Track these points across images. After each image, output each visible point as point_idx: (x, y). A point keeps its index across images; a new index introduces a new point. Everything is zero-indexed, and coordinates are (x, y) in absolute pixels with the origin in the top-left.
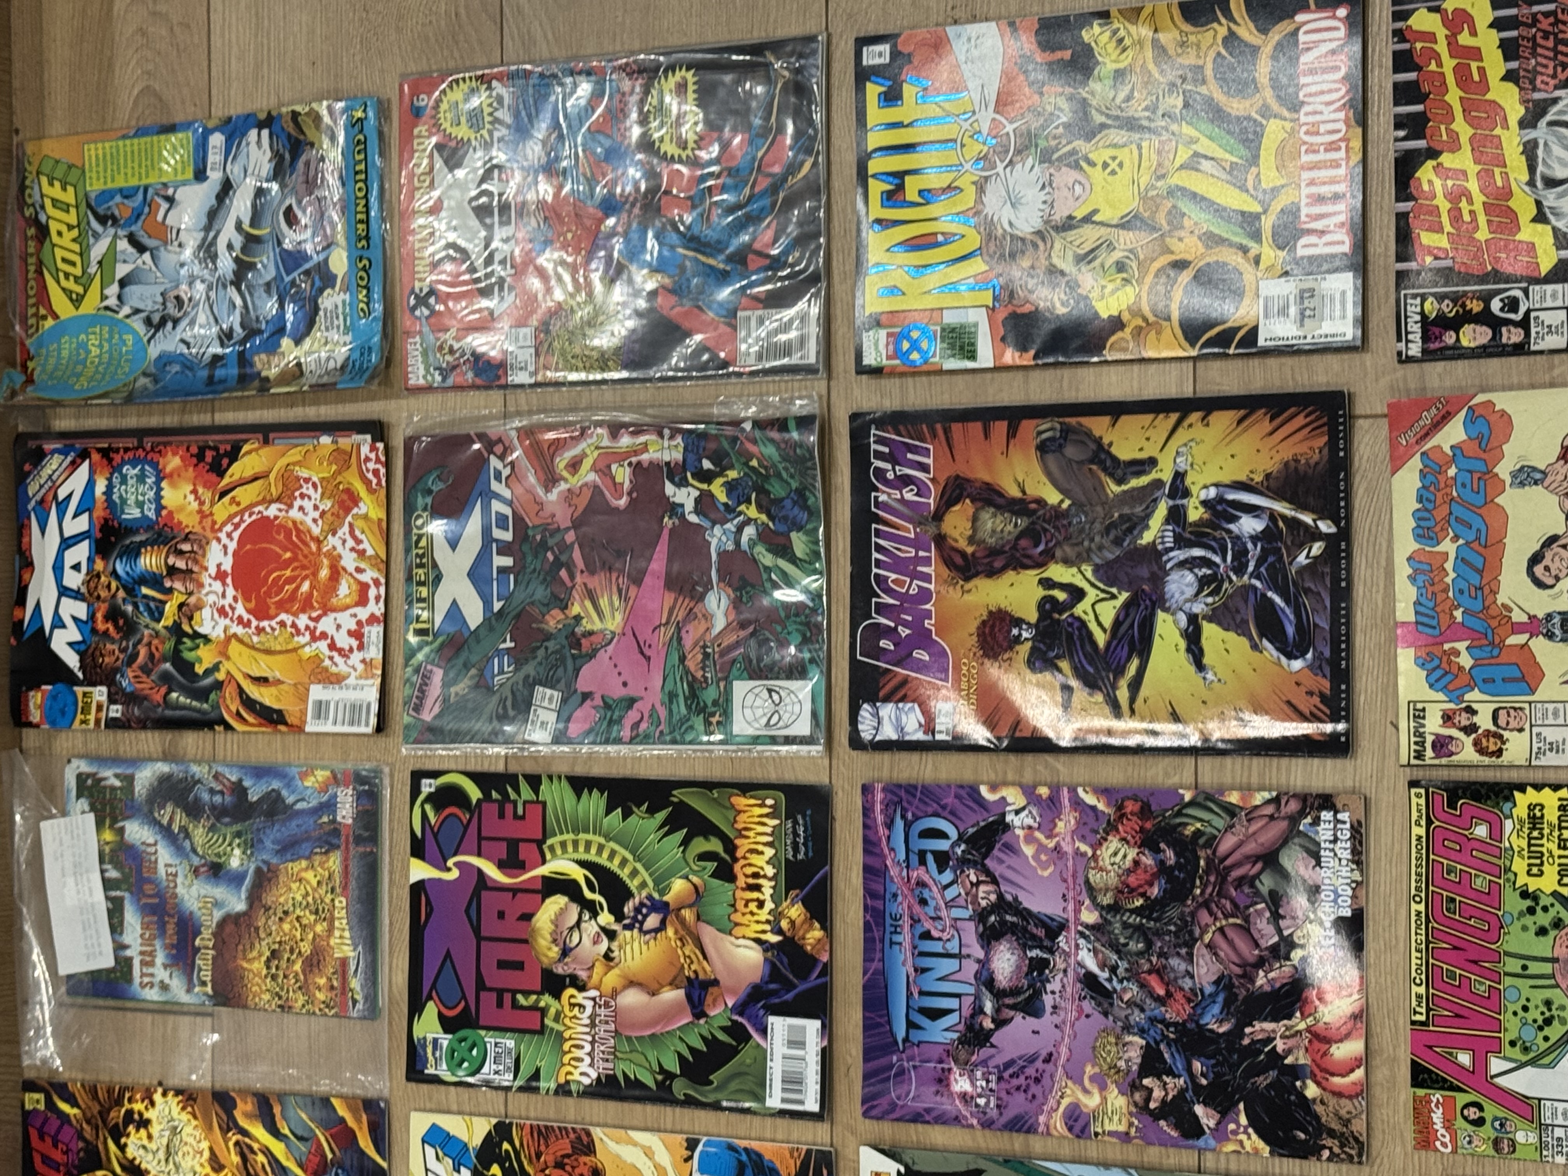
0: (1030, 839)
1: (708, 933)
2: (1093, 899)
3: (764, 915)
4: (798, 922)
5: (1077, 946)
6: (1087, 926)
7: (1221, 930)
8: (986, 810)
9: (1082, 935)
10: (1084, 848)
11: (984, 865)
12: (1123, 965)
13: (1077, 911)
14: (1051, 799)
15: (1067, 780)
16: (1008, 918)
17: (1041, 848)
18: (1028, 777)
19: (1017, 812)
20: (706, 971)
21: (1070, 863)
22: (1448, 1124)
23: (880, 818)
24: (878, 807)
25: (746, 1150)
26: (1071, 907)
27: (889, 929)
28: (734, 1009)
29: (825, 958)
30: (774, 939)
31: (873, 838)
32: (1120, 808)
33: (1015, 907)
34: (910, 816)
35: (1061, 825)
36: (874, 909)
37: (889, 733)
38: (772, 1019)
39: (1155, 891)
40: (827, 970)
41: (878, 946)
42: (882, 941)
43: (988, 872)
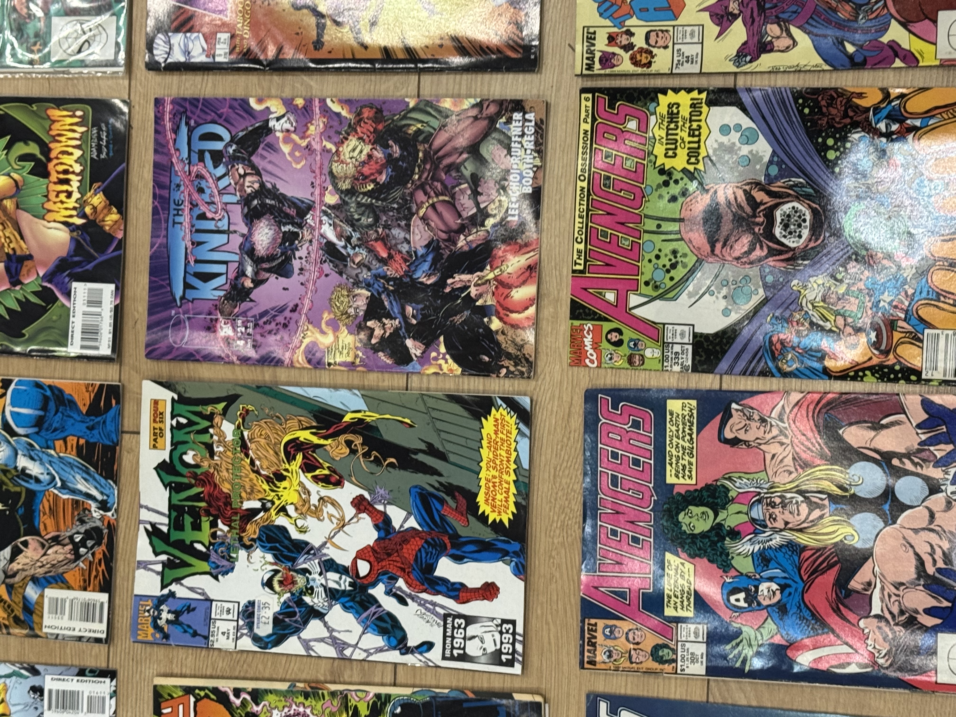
0: (287, 140)
1: (25, 218)
2: (335, 185)
3: (71, 203)
4: (99, 208)
5: (321, 222)
6: (329, 207)
7: (433, 206)
8: (254, 117)
9: (325, 213)
10: (329, 146)
11: (250, 161)
12: (356, 236)
13: (322, 195)
14: (305, 108)
15: (319, 94)
16: (268, 201)
17: (296, 147)
18: (287, 93)
19: (278, 119)
20: (22, 248)
21: (318, 158)
22: (596, 346)
23: (168, 125)
24: (167, 117)
25: (50, 387)
26: (317, 192)
27: (173, 212)
28: (44, 278)
29: (120, 235)
30: (79, 221)
31: (163, 141)
32: (359, 114)
33: (274, 193)
34: (192, 123)
35: (312, 128)
36: (161, 197)
37: (178, 57)
38: (75, 284)
39: (383, 178)
40: (122, 244)
41: (164, 225)
42: (167, 221)
43: (253, 167)
